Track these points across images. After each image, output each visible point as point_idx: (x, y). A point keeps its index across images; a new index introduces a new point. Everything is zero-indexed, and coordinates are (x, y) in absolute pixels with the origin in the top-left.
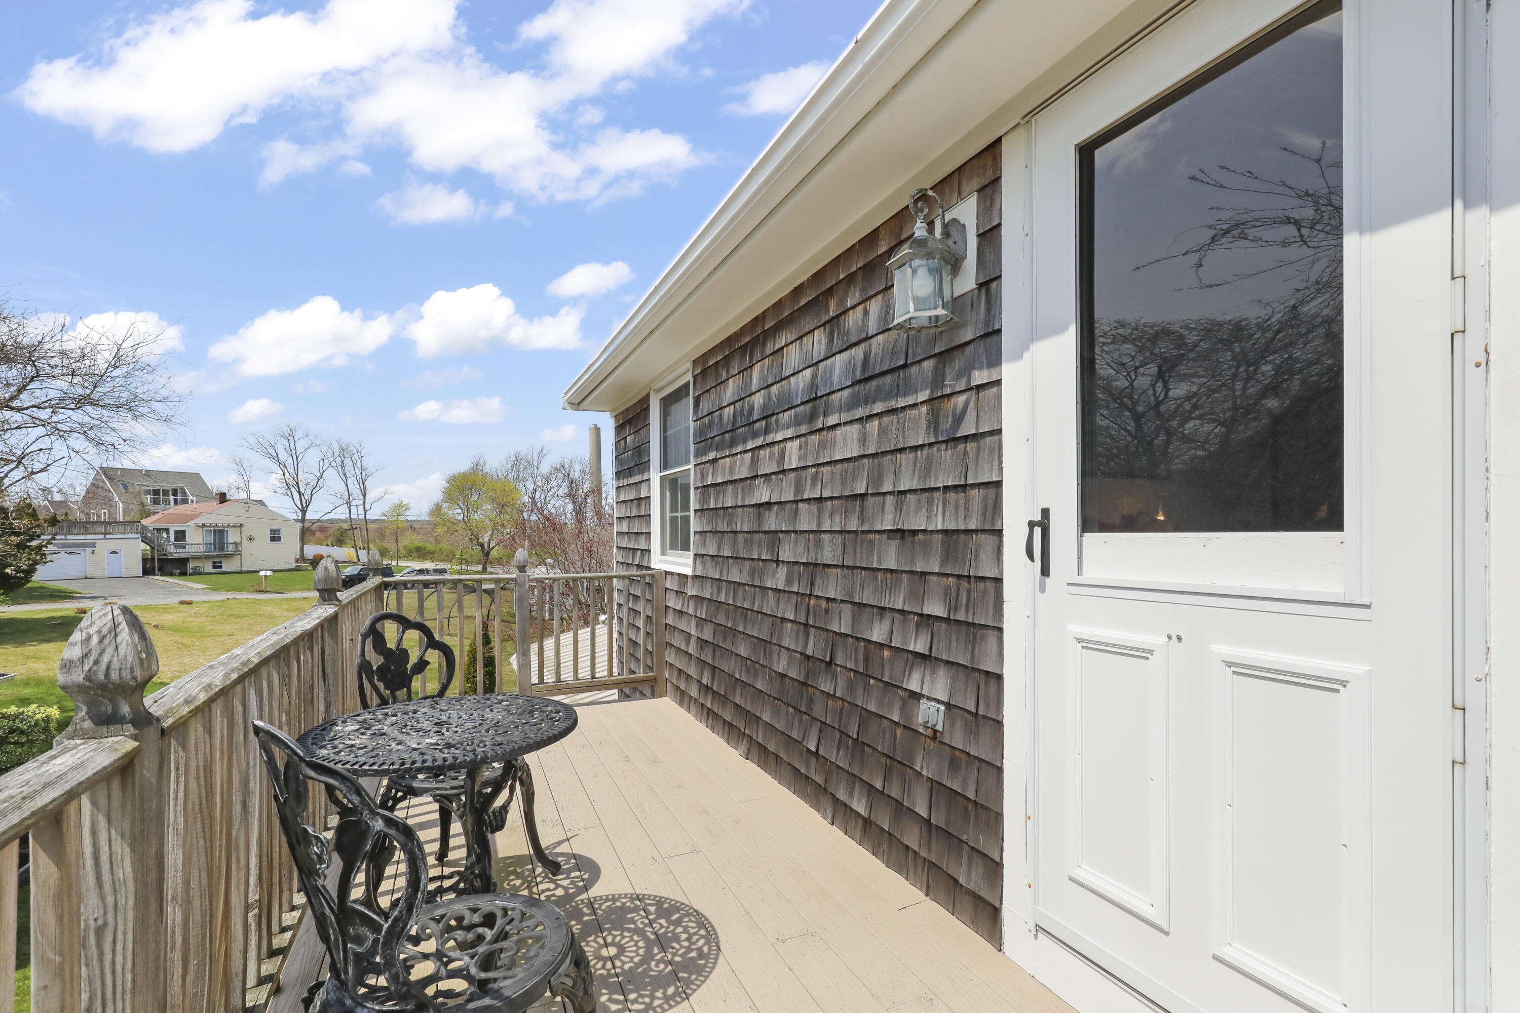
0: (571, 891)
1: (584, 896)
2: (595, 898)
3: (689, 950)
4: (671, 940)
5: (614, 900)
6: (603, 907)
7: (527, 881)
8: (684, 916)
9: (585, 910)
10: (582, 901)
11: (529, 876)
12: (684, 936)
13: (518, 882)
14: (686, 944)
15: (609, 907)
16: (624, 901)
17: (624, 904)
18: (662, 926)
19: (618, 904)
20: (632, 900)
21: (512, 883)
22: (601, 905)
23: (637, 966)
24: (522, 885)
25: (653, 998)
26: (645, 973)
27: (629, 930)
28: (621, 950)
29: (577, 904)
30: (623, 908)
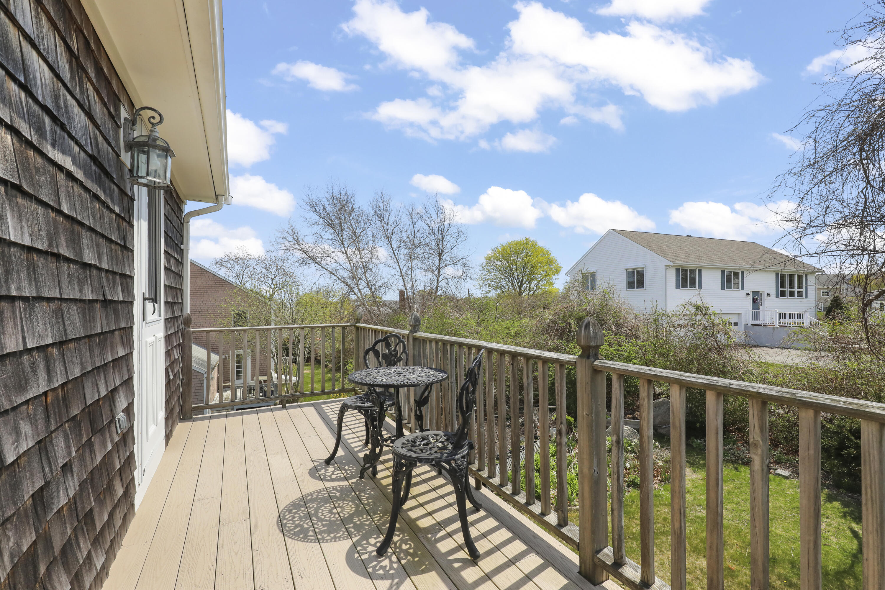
0: (365, 542)
1: (355, 539)
2: (348, 538)
3: (295, 513)
4: (304, 517)
5: (335, 538)
6: (341, 533)
7: (398, 548)
8: (292, 530)
9: (353, 530)
10: (356, 536)
11: (399, 553)
12: (296, 519)
13: (404, 547)
14: (297, 515)
15: (338, 533)
16: (328, 538)
17: (329, 535)
18: (307, 524)
19: (332, 535)
20: (323, 538)
21: (408, 546)
22: (343, 534)
23: (323, 505)
24: (400, 545)
25: (318, 495)
26: (320, 503)
27: (326, 521)
28: (330, 511)
29: (358, 533)
30: (329, 532)
